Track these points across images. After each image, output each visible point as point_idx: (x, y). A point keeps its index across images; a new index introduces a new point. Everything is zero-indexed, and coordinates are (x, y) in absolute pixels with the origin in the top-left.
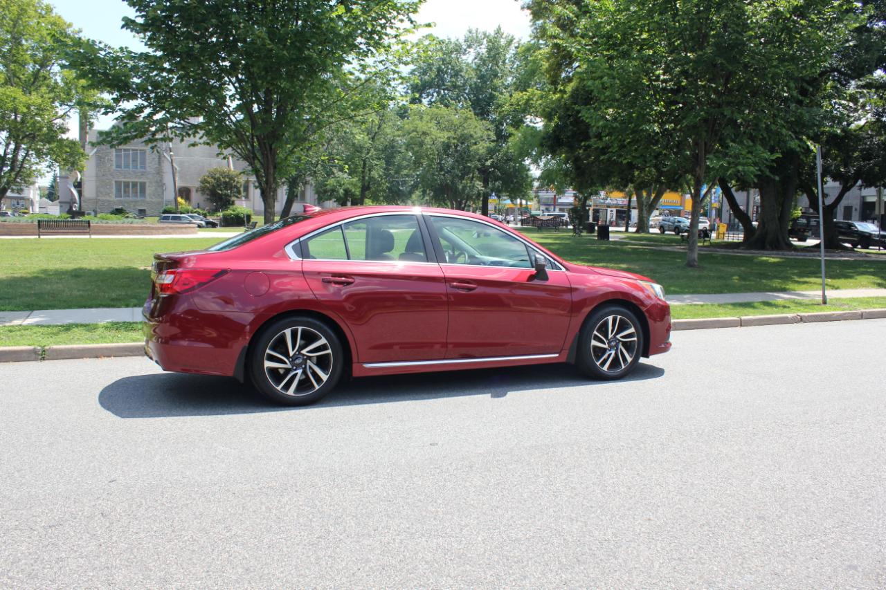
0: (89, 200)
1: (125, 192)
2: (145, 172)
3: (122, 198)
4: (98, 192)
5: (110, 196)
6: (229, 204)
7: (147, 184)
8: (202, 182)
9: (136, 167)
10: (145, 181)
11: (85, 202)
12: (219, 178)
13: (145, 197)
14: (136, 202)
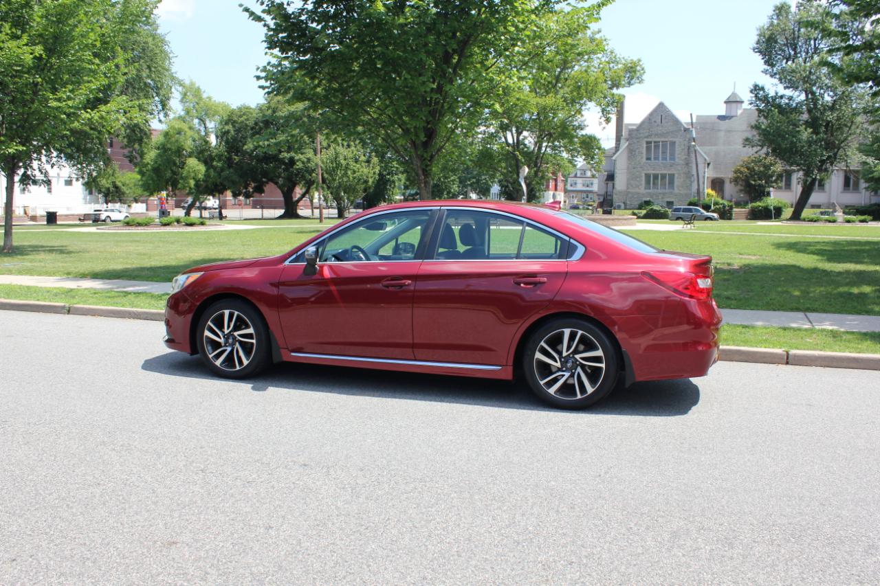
0: (620, 192)
1: (654, 184)
2: (673, 164)
3: (651, 191)
4: (628, 184)
5: (640, 189)
6: (764, 195)
7: (676, 176)
8: (735, 172)
9: (666, 159)
10: (675, 172)
11: (616, 194)
12: (753, 168)
13: (673, 189)
14: (664, 194)
